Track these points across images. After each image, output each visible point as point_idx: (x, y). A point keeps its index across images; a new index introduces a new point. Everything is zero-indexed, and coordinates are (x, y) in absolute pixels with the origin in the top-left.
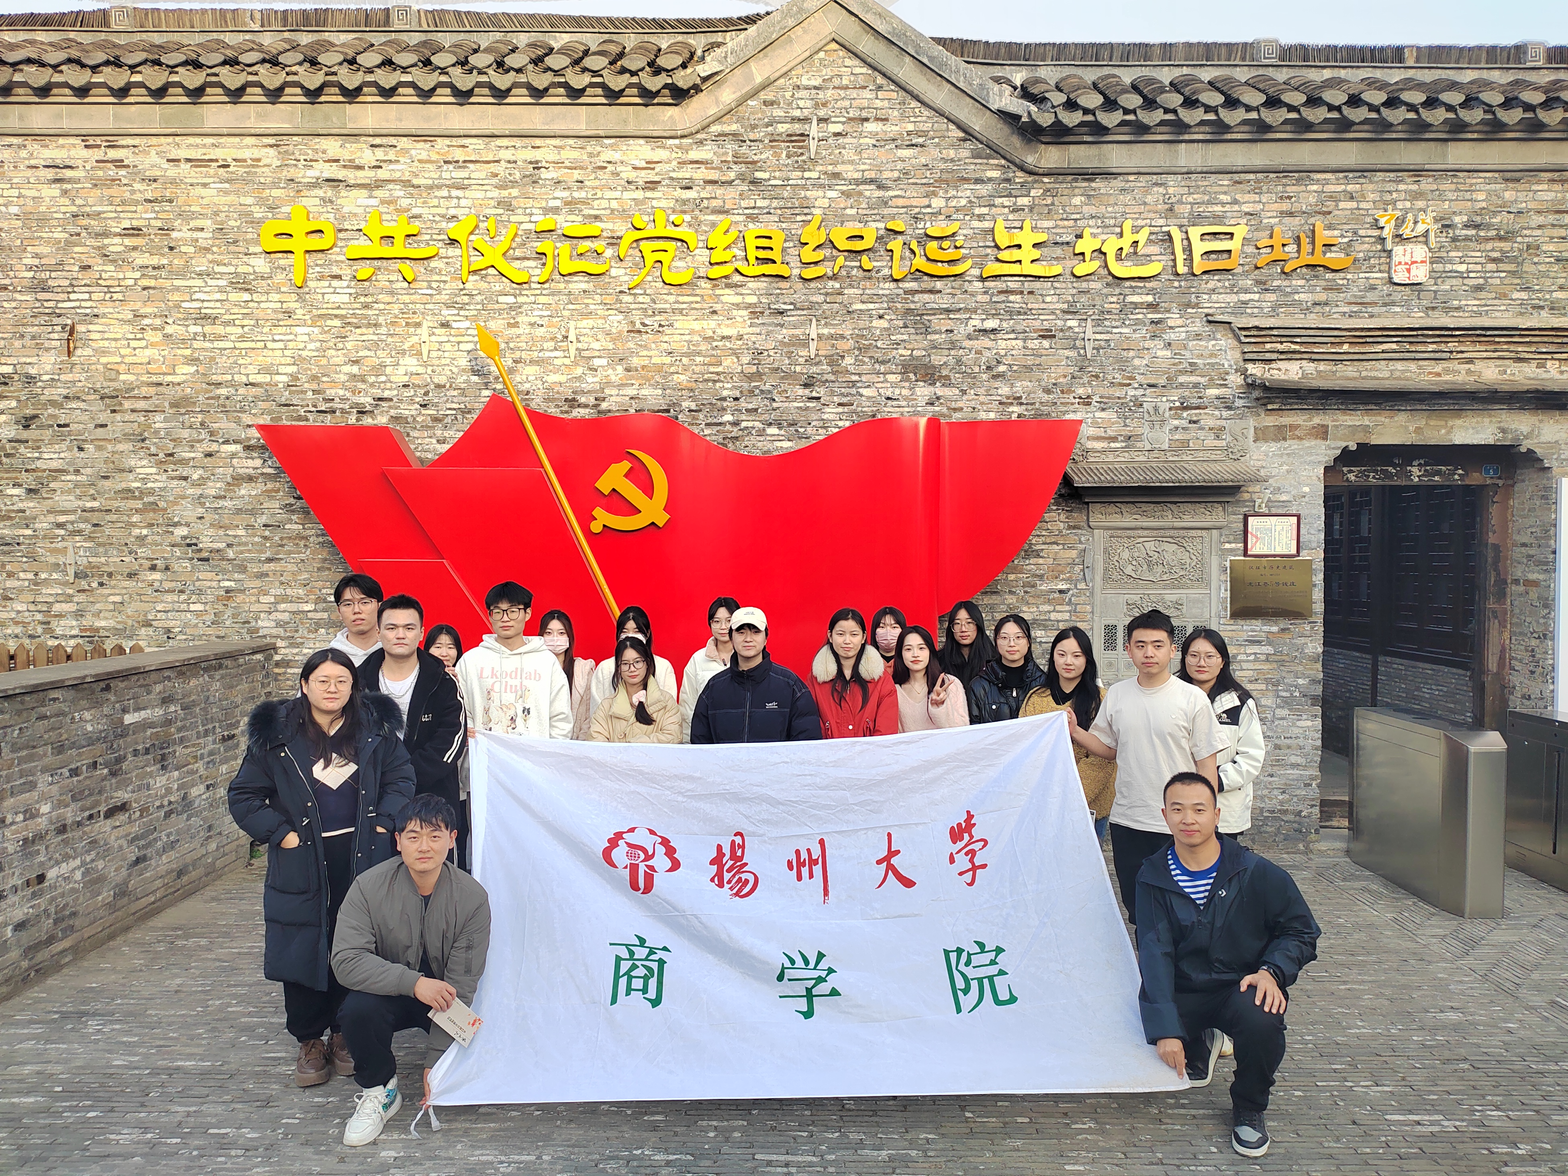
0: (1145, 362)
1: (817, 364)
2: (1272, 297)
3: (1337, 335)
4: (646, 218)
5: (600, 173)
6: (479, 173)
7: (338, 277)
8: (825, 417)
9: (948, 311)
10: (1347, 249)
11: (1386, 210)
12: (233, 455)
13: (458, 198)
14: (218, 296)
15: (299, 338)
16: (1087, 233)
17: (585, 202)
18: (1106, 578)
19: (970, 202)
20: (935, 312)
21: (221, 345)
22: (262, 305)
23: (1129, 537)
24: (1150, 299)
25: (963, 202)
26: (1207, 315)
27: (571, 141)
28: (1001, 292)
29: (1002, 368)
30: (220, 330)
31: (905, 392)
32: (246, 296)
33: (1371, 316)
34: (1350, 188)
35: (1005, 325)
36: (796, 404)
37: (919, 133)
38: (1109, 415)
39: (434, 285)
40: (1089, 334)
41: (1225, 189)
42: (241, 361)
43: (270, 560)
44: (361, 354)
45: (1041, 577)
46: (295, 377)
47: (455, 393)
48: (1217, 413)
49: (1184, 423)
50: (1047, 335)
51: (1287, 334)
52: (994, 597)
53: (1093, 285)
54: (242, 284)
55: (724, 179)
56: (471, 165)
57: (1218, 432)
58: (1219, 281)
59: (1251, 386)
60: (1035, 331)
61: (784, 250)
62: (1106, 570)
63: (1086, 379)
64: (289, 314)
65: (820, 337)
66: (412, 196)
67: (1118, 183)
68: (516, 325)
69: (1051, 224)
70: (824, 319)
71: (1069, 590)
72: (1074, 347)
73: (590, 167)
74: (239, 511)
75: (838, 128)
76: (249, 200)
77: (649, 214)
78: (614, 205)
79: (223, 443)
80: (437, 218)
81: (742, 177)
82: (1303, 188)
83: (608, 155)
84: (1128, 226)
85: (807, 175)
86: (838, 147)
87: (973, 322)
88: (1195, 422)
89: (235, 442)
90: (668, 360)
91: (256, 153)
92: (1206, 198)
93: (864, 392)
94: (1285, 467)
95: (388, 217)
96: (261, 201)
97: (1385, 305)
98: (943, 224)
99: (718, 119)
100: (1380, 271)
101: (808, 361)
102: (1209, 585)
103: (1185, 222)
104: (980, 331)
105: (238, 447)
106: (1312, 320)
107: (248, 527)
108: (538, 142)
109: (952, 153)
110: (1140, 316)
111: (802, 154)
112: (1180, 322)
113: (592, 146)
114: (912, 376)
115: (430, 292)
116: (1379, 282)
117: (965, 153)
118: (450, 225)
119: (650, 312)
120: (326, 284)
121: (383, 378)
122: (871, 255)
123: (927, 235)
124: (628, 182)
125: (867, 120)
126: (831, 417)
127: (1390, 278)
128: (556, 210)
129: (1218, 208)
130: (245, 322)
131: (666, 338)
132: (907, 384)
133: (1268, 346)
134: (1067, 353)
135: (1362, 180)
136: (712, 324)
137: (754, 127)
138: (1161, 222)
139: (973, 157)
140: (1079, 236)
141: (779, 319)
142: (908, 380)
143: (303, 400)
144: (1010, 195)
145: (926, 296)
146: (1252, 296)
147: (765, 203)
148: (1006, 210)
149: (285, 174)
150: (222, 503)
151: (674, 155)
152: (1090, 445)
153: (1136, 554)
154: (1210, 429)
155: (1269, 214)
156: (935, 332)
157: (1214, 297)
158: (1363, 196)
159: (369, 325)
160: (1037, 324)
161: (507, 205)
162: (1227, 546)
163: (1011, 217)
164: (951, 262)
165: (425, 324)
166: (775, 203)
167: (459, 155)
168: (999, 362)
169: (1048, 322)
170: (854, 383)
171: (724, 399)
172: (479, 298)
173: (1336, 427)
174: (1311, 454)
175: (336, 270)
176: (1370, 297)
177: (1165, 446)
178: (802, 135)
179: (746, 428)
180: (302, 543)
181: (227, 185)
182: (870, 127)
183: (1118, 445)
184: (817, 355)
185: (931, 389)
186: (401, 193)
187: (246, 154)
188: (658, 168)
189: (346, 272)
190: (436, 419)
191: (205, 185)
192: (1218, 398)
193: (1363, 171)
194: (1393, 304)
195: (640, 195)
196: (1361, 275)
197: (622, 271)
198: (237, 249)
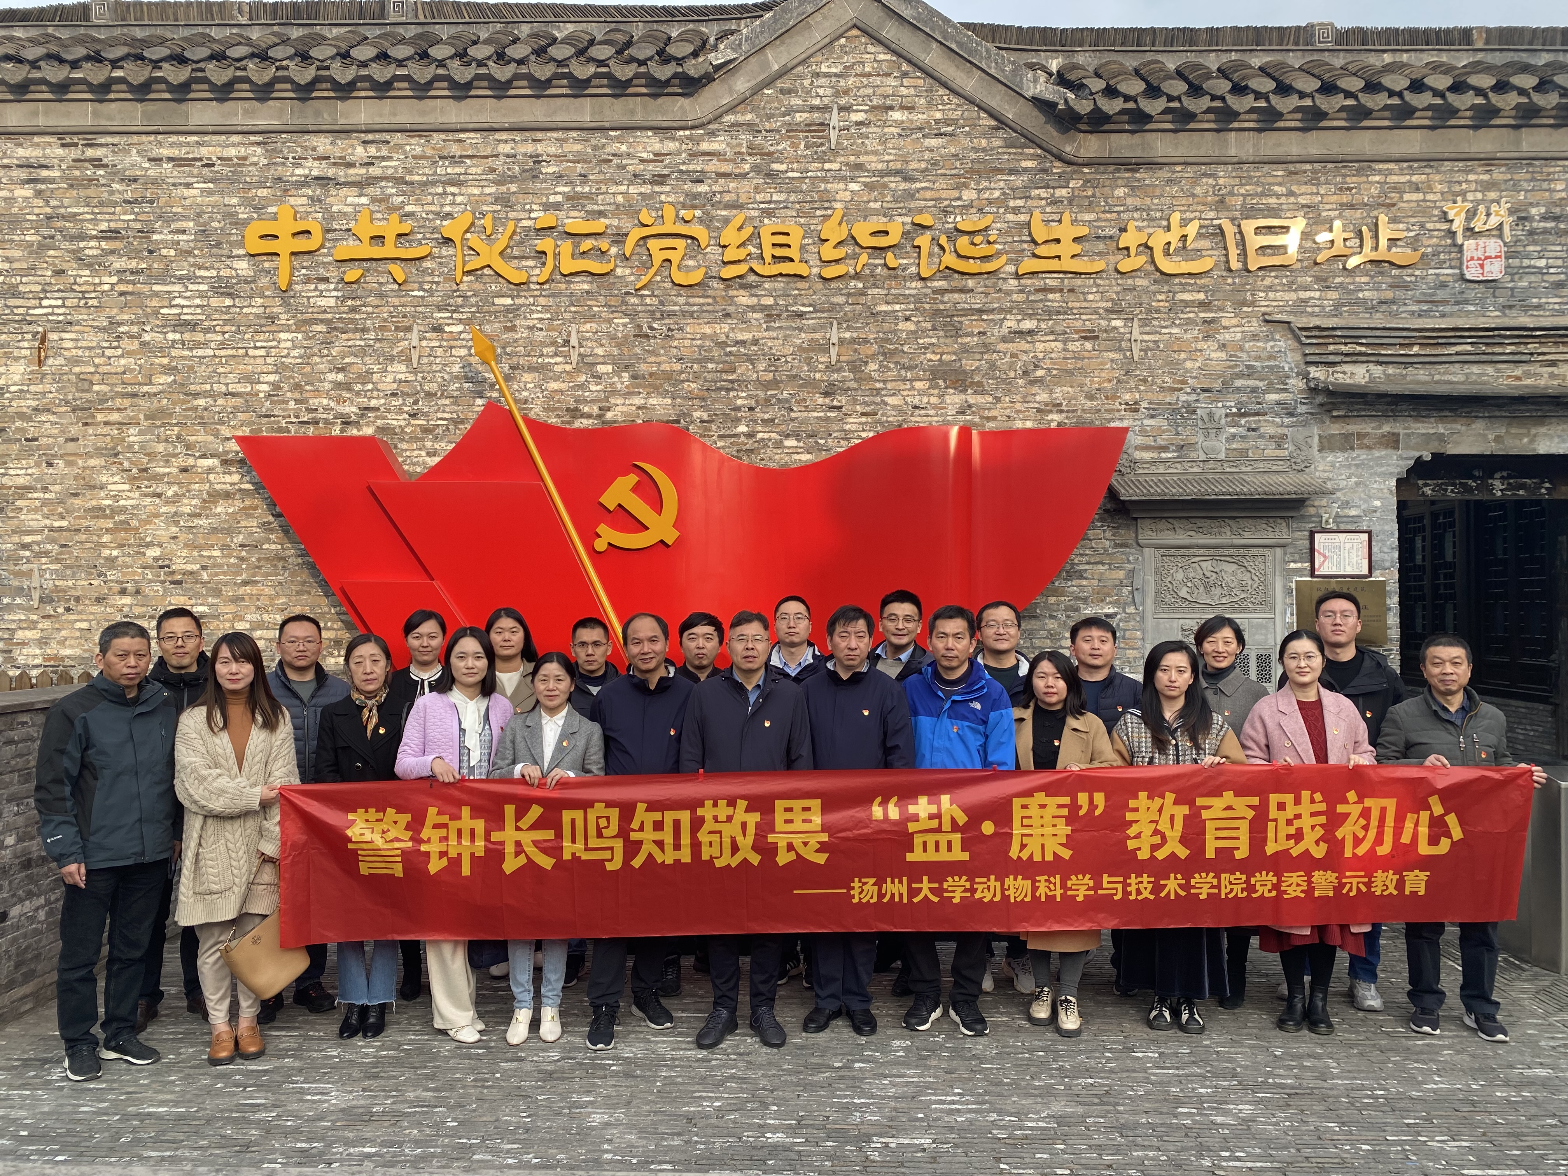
0: (1198, 365)
1: (838, 371)
2: (1334, 295)
3: (1407, 336)
4: (654, 214)
5: (605, 168)
6: (475, 169)
7: (326, 280)
8: (847, 427)
9: (980, 311)
10: (1414, 243)
11: (1455, 202)
12: (210, 470)
13: (453, 195)
14: (198, 301)
15: (282, 345)
16: (1131, 226)
17: (589, 197)
18: (1159, 601)
19: (1004, 194)
20: (967, 312)
21: (200, 353)
22: (245, 310)
23: (1183, 556)
24: (1201, 296)
25: (997, 194)
26: (1264, 314)
27: (574, 134)
28: (1038, 290)
29: (1040, 373)
30: (200, 337)
31: (934, 400)
32: (228, 302)
33: (1443, 316)
34: (1415, 178)
35: (1043, 326)
36: (816, 414)
37: (948, 122)
38: (1160, 422)
39: (426, 287)
40: (1136, 334)
41: (1280, 180)
42: (221, 370)
43: (245, 583)
44: (347, 360)
45: (1085, 600)
46: (276, 386)
47: (447, 402)
48: (1278, 420)
49: (1242, 431)
50: (1089, 336)
51: (1352, 334)
52: (1033, 622)
53: (1139, 282)
54: (223, 288)
55: (738, 171)
56: (468, 161)
57: (1279, 441)
58: (1276, 277)
59: (1314, 391)
60: (1077, 332)
61: (803, 247)
62: (1158, 592)
63: (1132, 384)
64: (273, 319)
65: (842, 341)
66: (404, 194)
67: (1164, 174)
68: (513, 329)
69: (1092, 216)
70: (846, 321)
71: (1116, 614)
72: (1120, 349)
73: (595, 161)
74: (214, 530)
75: (860, 117)
76: (234, 201)
77: (657, 210)
78: (620, 199)
79: (201, 457)
80: (430, 216)
81: (756, 169)
82: (1364, 179)
83: (615, 147)
84: (1176, 217)
85: (827, 166)
86: (861, 136)
87: (1008, 324)
88: (1254, 430)
89: (212, 456)
90: (677, 367)
91: (243, 151)
92: (1260, 189)
93: (889, 400)
94: (1354, 479)
95: (379, 216)
96: (246, 202)
97: (1458, 303)
98: (975, 218)
99: (731, 109)
100: (1451, 267)
101: (829, 367)
102: (1273, 609)
103: (1237, 214)
104: (1016, 332)
105: (216, 462)
106: (1378, 320)
107: (224, 547)
108: (539, 135)
109: (984, 142)
110: (1191, 315)
111: (822, 145)
112: (1234, 321)
113: (597, 139)
114: (941, 382)
115: (421, 293)
116: (1450, 279)
117: (997, 143)
118: (445, 223)
119: (658, 315)
120: (312, 287)
121: (370, 386)
122: (897, 252)
123: (957, 230)
124: (635, 176)
125: (891, 108)
126: (854, 427)
127: (1462, 275)
128: (557, 206)
129: (1273, 200)
130: (227, 328)
131: (676, 343)
132: (936, 392)
133: (1331, 348)
134: (1111, 355)
135: (1427, 170)
136: (726, 328)
137: (769, 117)
138: (1212, 214)
139: (1007, 147)
140: (1124, 230)
141: (798, 323)
142: (937, 387)
143: (284, 410)
144: (1047, 187)
145: (956, 296)
146: (1312, 294)
147: (783, 197)
148: (1043, 202)
149: (272, 173)
150: (196, 521)
151: (684, 147)
152: (1138, 455)
153: (1191, 575)
154: (1271, 437)
155: (1328, 207)
156: (967, 335)
157: (1271, 295)
158: (1430, 187)
159: (356, 330)
160: (1078, 324)
161: (504, 201)
162: (1292, 565)
163: (1048, 209)
164: (985, 258)
165: (416, 328)
166: (793, 197)
167: (455, 150)
168: (1036, 367)
169: (1088, 321)
170: (878, 390)
171: (738, 409)
172: (473, 300)
173: (1408, 435)
174: (1382, 465)
175: (323, 272)
176: (1441, 295)
177: (1222, 456)
178: (822, 124)
179: (762, 440)
180: (280, 565)
181: (211, 185)
182: (896, 115)
183: (1170, 455)
184: (838, 361)
185: (963, 396)
186: (394, 191)
187: (232, 152)
188: (668, 160)
189: (333, 274)
190: (426, 430)
191: (188, 185)
192: (1278, 403)
193: (1429, 161)
194: (1467, 302)
195: (646, 189)
196: (1431, 272)
197: (628, 271)
198: (220, 252)
